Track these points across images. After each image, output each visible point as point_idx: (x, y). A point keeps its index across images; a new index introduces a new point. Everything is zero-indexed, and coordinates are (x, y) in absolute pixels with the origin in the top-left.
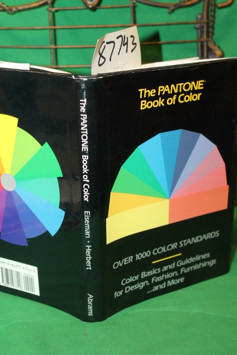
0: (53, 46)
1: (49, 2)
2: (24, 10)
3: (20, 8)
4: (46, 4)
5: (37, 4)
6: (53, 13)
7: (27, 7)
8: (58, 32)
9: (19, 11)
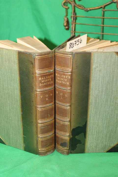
0: (102, 25)
1: (103, 7)
2: (93, 10)
3: (91, 9)
4: (102, 8)
5: (98, 8)
6: (104, 12)
7: (94, 8)
8: (105, 20)
9: (90, 10)
